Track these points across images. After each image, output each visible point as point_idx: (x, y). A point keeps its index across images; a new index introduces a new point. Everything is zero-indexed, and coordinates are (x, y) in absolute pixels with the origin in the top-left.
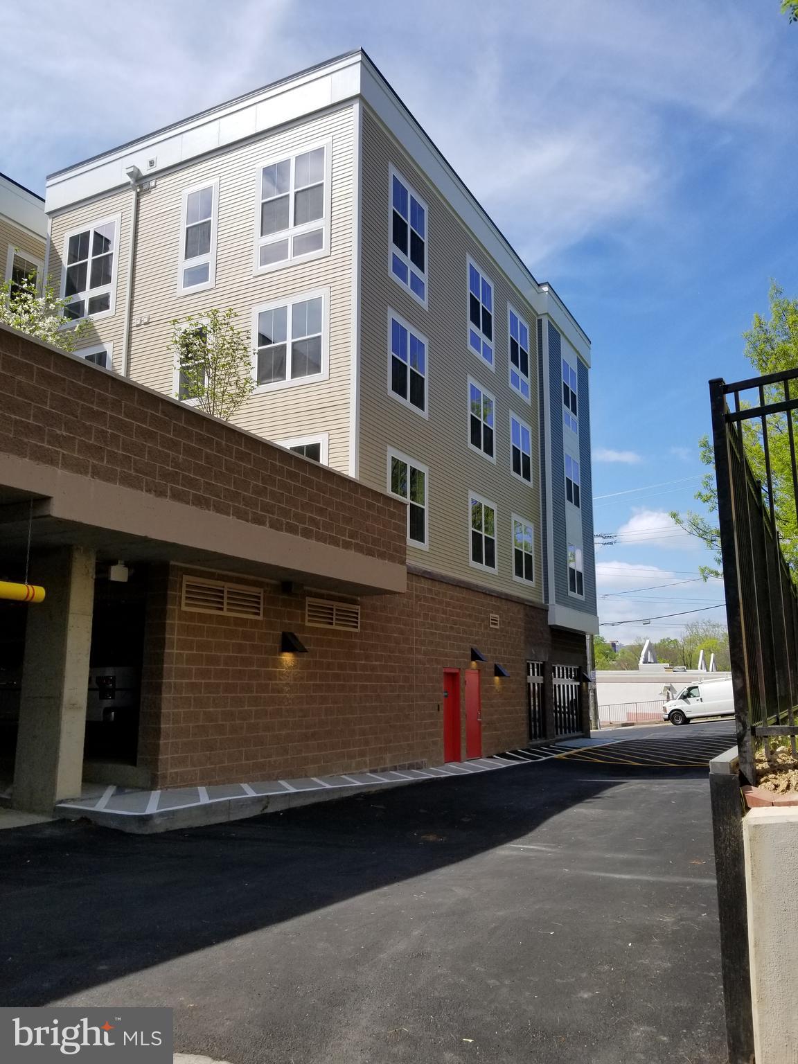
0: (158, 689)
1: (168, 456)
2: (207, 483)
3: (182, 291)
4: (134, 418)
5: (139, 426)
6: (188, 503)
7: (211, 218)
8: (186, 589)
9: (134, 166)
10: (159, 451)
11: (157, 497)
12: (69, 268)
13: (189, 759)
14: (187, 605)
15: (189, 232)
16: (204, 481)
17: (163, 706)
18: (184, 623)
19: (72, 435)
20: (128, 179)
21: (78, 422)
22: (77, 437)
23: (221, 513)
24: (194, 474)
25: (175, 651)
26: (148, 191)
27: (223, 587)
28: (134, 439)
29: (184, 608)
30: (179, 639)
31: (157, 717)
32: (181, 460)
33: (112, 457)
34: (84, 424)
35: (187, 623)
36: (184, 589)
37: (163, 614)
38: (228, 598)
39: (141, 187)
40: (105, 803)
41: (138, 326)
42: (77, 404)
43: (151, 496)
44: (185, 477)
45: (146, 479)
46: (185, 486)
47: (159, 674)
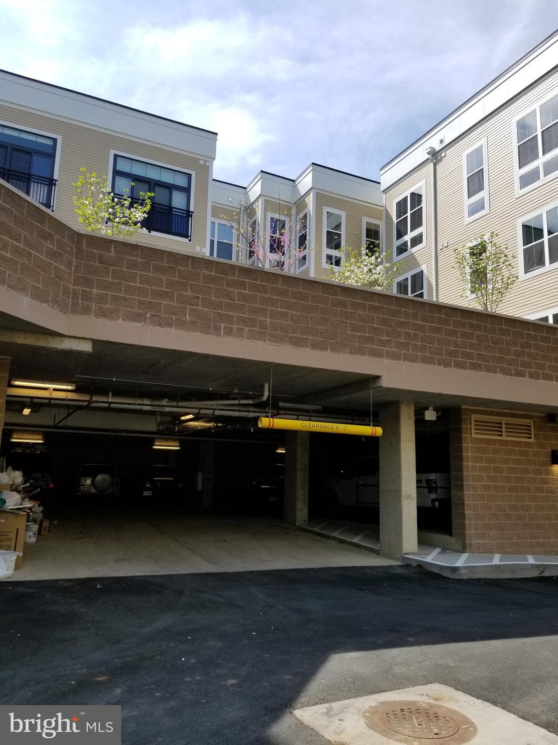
0: (461, 488)
1: (450, 341)
2: (479, 354)
3: (468, 220)
4: (427, 322)
5: (430, 326)
6: (467, 369)
7: (483, 166)
8: (474, 423)
9: (430, 147)
10: (444, 338)
11: (445, 367)
12: (397, 222)
13: (487, 535)
14: (476, 433)
15: (469, 180)
16: (477, 354)
17: (465, 499)
18: (475, 445)
19: (390, 339)
20: (428, 156)
21: (393, 330)
22: (393, 339)
23: (491, 373)
24: (470, 349)
25: (470, 464)
26: (441, 160)
27: (502, 420)
28: (428, 334)
29: (474, 436)
30: (473, 456)
31: (463, 505)
32: (459, 342)
33: (415, 347)
34: (396, 331)
35: (477, 445)
36: (473, 423)
37: (460, 440)
38: (506, 428)
39: (436, 158)
40: (433, 558)
41: (441, 250)
42: (392, 320)
43: (442, 367)
44: (463, 353)
45: (437, 357)
46: (463, 358)
47: (461, 478)
